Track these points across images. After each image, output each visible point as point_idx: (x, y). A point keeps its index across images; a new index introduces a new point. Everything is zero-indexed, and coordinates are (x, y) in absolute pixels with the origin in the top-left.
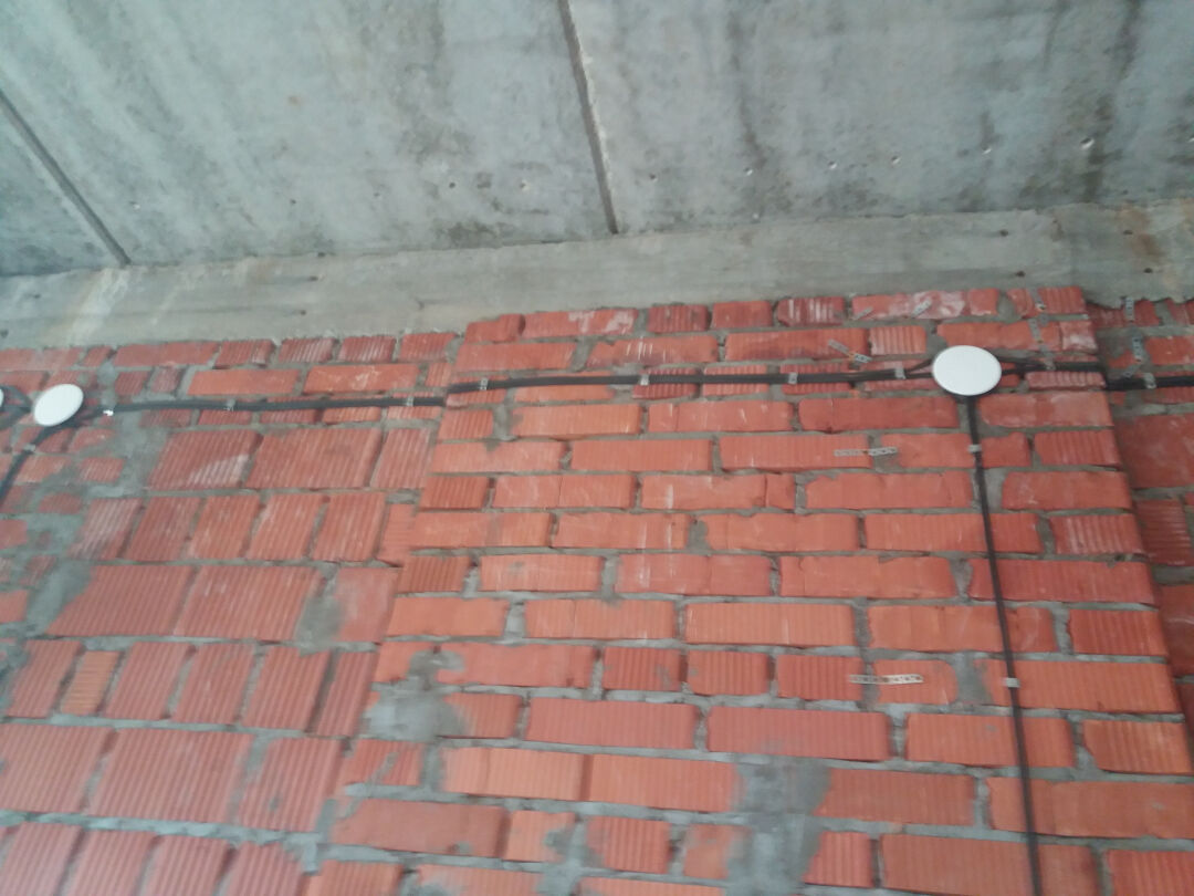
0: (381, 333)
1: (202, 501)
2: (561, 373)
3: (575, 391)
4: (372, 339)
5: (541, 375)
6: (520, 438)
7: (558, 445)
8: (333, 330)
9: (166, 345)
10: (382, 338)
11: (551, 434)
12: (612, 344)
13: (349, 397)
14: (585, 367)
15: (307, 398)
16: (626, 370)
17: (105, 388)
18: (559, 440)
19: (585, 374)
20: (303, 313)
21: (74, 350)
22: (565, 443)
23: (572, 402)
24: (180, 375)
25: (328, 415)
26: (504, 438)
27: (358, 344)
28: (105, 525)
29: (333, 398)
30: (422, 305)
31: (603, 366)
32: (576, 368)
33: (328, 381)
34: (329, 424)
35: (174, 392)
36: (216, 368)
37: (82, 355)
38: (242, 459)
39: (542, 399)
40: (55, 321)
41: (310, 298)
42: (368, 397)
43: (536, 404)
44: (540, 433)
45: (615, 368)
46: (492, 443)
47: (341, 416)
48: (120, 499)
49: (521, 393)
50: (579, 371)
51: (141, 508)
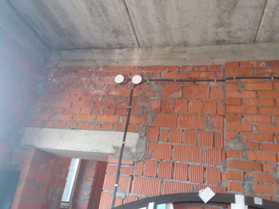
0: (204, 65)
1: (175, 101)
2: (251, 76)
3: (256, 80)
4: (202, 66)
5: (247, 76)
6: (245, 90)
7: (255, 92)
8: (193, 64)
9: (155, 66)
10: (204, 66)
11: (253, 89)
12: (262, 69)
13: (200, 79)
14: (257, 75)
15: (191, 79)
16: (267, 75)
17: (145, 76)
18: (254, 91)
19: (257, 76)
20: (185, 60)
21: (135, 67)
22: (256, 92)
23: (256, 83)
24: (161, 73)
25: (197, 83)
26: (242, 90)
27: (199, 67)
28: (155, 105)
29: (197, 79)
30: (212, 58)
31: (261, 74)
32: (255, 75)
33: (195, 75)
34: (197, 85)
35: (160, 77)
36: (168, 72)
37: (137, 68)
38: (181, 92)
39: (249, 82)
40: (128, 60)
41: (185, 56)
42: (205, 79)
43: (248, 83)
44: (250, 89)
45: (264, 75)
46: (239, 91)
47: (200, 83)
48: (156, 100)
49: (243, 80)
50: (256, 76)
51: (162, 102)
